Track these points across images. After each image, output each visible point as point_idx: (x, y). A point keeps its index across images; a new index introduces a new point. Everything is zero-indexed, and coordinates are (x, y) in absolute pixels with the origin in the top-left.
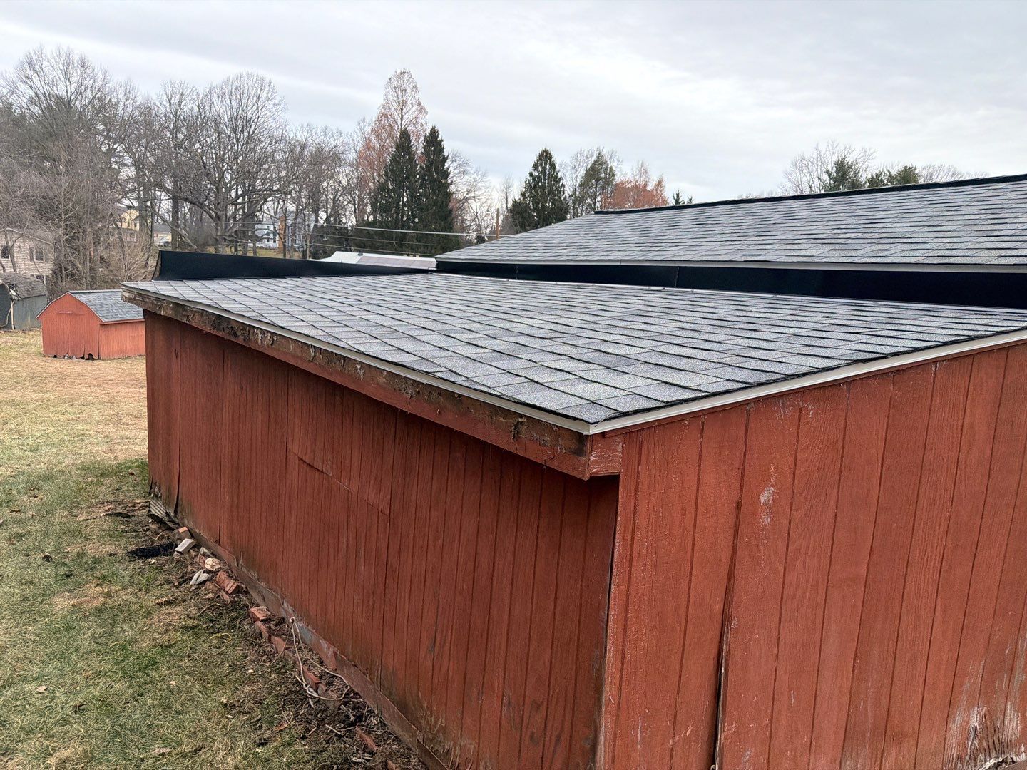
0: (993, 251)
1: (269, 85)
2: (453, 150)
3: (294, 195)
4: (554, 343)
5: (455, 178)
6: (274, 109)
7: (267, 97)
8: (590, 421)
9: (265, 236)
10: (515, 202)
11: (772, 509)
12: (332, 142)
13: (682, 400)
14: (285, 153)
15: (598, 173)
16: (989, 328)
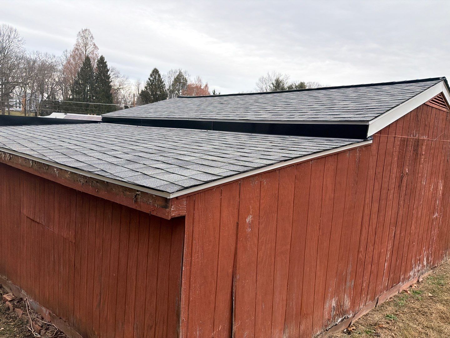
0: (331, 116)
1: (15, 31)
2: (112, 67)
3: (30, 85)
4: (156, 156)
5: (113, 79)
6: (18, 43)
7: (14, 37)
8: (170, 192)
9: (15, 105)
10: (142, 91)
11: (251, 225)
12: (50, 60)
13: (212, 180)
14: (25, 64)
15: (180, 80)
16: (331, 146)
